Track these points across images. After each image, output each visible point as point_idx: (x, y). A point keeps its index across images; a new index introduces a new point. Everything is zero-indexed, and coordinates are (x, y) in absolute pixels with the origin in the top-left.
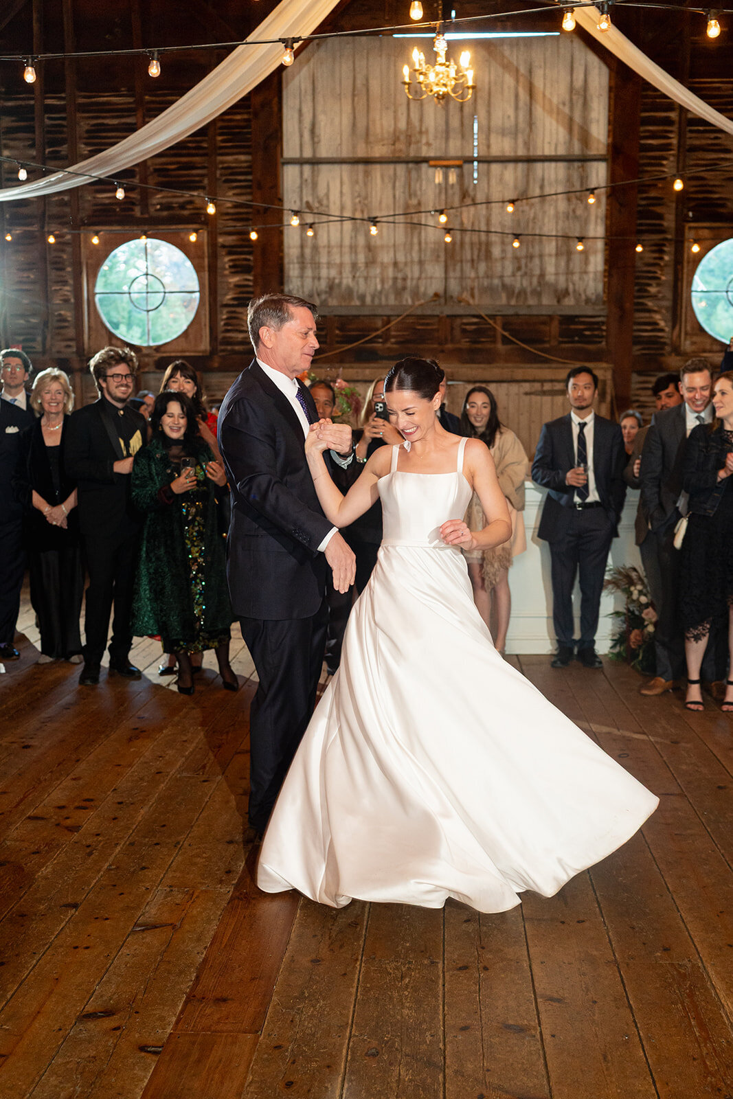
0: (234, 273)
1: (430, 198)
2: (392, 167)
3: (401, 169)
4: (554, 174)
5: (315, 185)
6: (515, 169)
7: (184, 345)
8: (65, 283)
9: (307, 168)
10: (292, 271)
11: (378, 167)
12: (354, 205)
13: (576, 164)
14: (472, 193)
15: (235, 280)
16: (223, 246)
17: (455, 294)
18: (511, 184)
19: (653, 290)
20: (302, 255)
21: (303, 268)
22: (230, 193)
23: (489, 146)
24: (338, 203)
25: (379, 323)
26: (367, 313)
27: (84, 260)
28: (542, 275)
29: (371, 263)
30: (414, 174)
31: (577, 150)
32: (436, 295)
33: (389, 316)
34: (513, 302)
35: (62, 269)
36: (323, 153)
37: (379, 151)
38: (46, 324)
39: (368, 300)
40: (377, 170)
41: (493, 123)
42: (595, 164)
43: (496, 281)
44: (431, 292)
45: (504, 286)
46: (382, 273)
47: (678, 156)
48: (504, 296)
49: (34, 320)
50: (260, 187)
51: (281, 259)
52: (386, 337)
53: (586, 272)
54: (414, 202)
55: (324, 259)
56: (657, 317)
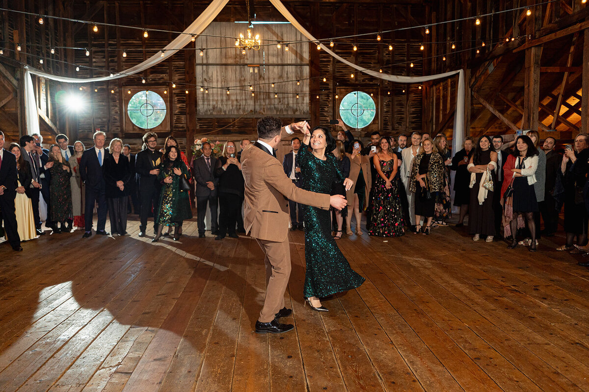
0: (179, 103)
1: (248, 77)
2: (235, 66)
3: (238, 67)
4: (291, 69)
5: (207, 73)
6: (278, 68)
7: (160, 128)
8: (116, 106)
9: (205, 67)
10: (200, 102)
11: (230, 66)
12: (222, 79)
13: (299, 67)
14: (263, 76)
15: (179, 105)
16: (175, 94)
17: (258, 111)
18: (277, 73)
19: (326, 109)
20: (203, 97)
21: (203, 102)
22: (177, 75)
23: (268, 60)
24: (216, 79)
25: (231, 121)
26: (227, 117)
27: (123, 98)
28: (288, 104)
29: (228, 99)
30: (242, 69)
31: (299, 61)
32: (251, 111)
33: (235, 118)
34: (278, 113)
35: (115, 101)
36: (210, 61)
37: (230, 61)
38: (109, 121)
39: (227, 112)
40: (229, 68)
41: (270, 52)
42: (305, 66)
43: (272, 106)
44: (249, 110)
45: (275, 107)
46: (232, 103)
47: (333, 64)
48: (275, 111)
49: (104, 120)
50: (188, 73)
51: (196, 98)
52: (234, 125)
53: (303, 103)
54: (243, 79)
55: (211, 98)
56: (328, 118)
